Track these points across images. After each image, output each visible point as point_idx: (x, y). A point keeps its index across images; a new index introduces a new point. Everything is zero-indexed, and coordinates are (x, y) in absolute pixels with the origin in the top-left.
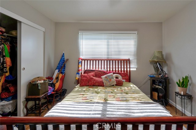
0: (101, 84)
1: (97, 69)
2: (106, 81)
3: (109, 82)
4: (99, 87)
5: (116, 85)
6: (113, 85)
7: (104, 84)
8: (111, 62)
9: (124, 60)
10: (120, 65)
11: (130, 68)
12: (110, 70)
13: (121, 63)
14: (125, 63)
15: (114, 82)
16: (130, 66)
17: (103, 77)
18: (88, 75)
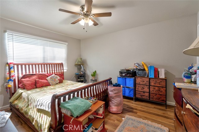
0: (48, 85)
1: (38, 73)
2: (52, 81)
3: (55, 81)
4: (48, 87)
5: (59, 83)
6: (57, 83)
7: (51, 84)
8: (46, 66)
9: (58, 64)
10: (55, 68)
11: (63, 70)
12: (50, 73)
13: (56, 66)
14: (60, 67)
15: (57, 81)
16: (63, 68)
17: (48, 78)
18: (32, 79)
